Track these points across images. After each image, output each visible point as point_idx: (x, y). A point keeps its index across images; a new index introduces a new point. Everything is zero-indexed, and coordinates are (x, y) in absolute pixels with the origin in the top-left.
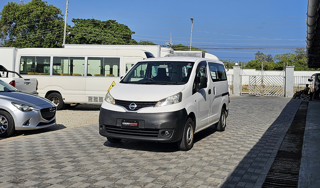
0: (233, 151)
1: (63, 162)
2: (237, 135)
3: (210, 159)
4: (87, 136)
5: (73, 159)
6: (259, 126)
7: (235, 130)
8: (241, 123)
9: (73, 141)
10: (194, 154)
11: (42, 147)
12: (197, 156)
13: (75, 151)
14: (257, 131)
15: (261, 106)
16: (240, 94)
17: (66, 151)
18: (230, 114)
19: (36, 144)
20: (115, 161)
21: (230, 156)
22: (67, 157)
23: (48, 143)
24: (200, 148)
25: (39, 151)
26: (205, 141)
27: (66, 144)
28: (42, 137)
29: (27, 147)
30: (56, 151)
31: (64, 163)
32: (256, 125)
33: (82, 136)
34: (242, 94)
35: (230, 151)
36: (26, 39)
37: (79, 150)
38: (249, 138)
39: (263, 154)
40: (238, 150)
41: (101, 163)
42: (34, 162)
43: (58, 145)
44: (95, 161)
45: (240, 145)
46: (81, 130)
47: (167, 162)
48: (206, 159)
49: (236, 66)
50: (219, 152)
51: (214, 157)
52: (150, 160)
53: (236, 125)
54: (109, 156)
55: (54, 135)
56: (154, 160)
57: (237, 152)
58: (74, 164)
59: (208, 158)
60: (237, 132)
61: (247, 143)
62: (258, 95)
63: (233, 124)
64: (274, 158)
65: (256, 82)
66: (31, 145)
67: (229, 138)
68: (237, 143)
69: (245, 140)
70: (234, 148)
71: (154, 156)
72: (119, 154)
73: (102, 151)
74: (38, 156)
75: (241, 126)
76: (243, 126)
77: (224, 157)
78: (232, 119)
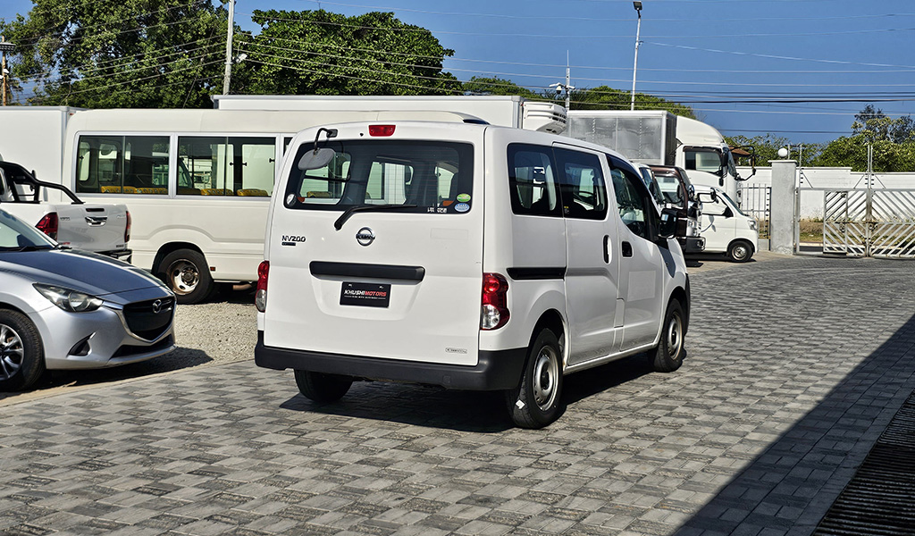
0: (724, 444)
1: (174, 474)
2: (749, 392)
3: (640, 470)
4: (265, 388)
5: (204, 465)
6: (832, 360)
7: (749, 372)
8: (771, 350)
9: (218, 404)
10: (593, 453)
11: (120, 423)
12: (600, 459)
13: (219, 439)
14: (819, 378)
15: (854, 293)
16: (795, 249)
17: (190, 437)
18: (745, 321)
19: (102, 414)
20: (334, 474)
21: (710, 462)
22: (188, 459)
23: (141, 410)
24: (617, 434)
25: (105, 437)
26: (639, 409)
27: (195, 414)
28: (126, 392)
29: (74, 424)
30: (158, 439)
31: (176, 477)
32: (823, 356)
33: (249, 388)
34: (802, 248)
35: (713, 444)
36: (113, 77)
37: (231, 434)
38: (786, 400)
39: (818, 457)
40: (741, 442)
41: (289, 479)
42: (83, 472)
43: (170, 420)
44: (271, 472)
45: (752, 424)
46: (249, 370)
47: (498, 477)
48: (626, 469)
49: (782, 158)
50: (674, 447)
51: (653, 464)
52: (447, 473)
53: (755, 357)
54: (320, 456)
55: (164, 385)
56: (460, 471)
57: (734, 449)
58: (205, 479)
59: (632, 466)
60: (752, 379)
61: (776, 420)
62: (856, 253)
63: (746, 353)
64: (855, 470)
65: (849, 211)
66: (86, 416)
67: (720, 402)
68: (742, 416)
69: (771, 408)
70: (729, 434)
71: (461, 457)
72: (353, 449)
73: (302, 439)
74: (99, 454)
75: (772, 361)
76: (777, 361)
77: (688, 466)
78: (747, 334)
